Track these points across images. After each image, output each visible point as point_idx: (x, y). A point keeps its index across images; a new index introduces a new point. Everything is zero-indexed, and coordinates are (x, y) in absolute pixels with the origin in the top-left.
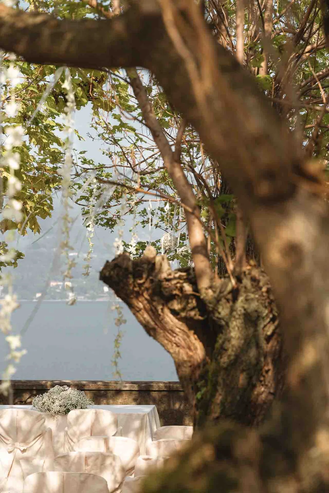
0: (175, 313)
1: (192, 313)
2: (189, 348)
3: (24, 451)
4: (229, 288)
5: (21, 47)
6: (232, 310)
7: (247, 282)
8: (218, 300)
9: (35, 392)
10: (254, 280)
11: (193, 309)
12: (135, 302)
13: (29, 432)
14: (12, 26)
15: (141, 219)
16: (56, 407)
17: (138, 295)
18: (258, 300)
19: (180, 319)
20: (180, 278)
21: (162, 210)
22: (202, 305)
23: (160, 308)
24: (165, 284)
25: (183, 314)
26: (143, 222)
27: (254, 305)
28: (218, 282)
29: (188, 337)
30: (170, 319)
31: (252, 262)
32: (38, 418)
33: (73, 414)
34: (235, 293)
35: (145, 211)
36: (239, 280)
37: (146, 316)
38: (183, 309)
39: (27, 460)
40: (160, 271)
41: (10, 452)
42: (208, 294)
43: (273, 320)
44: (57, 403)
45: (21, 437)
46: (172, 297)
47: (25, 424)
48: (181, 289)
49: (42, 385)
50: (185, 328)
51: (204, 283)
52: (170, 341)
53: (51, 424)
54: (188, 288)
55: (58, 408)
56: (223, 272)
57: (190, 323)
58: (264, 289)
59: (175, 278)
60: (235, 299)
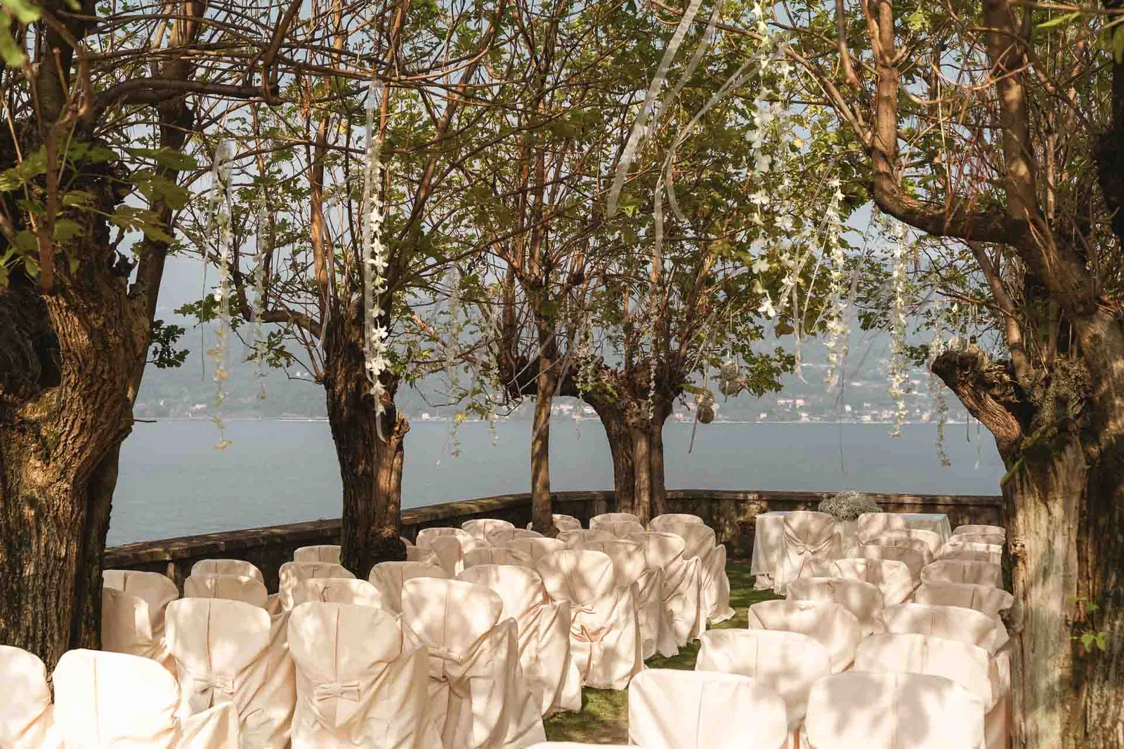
0: (995, 398)
1: (1011, 397)
2: (1008, 426)
3: (814, 553)
4: (1043, 376)
5: (930, 227)
6: (1045, 394)
7: (1058, 372)
8: (1033, 386)
9: (810, 504)
10: (1064, 369)
11: (1011, 394)
12: (960, 388)
13: (819, 535)
14: (923, 214)
15: (926, 320)
16: (843, 511)
17: (964, 383)
18: (1068, 385)
19: (1000, 403)
20: (999, 369)
21: (949, 310)
22: (1019, 390)
23: (982, 394)
24: (987, 374)
25: (1002, 399)
26: (927, 324)
27: (1064, 390)
28: (1033, 372)
29: (1007, 417)
30: (990, 402)
31: (1062, 356)
32: (828, 522)
33: (863, 518)
34: (1048, 381)
35: (929, 312)
36: (1051, 370)
37: (970, 400)
38: (1003, 395)
39: (816, 562)
40: (982, 364)
41: (800, 554)
42: (1025, 382)
43: (1080, 402)
44: (845, 507)
45: (810, 540)
46: (993, 385)
47: (814, 527)
48: (1001, 379)
49: (816, 497)
50: (1002, 409)
51: (1021, 374)
52: (992, 421)
53: (839, 529)
54: (1006, 377)
55: (846, 513)
56: (1037, 364)
57: (1008, 406)
58: (1073, 377)
59: (995, 370)
60: (1048, 385)
